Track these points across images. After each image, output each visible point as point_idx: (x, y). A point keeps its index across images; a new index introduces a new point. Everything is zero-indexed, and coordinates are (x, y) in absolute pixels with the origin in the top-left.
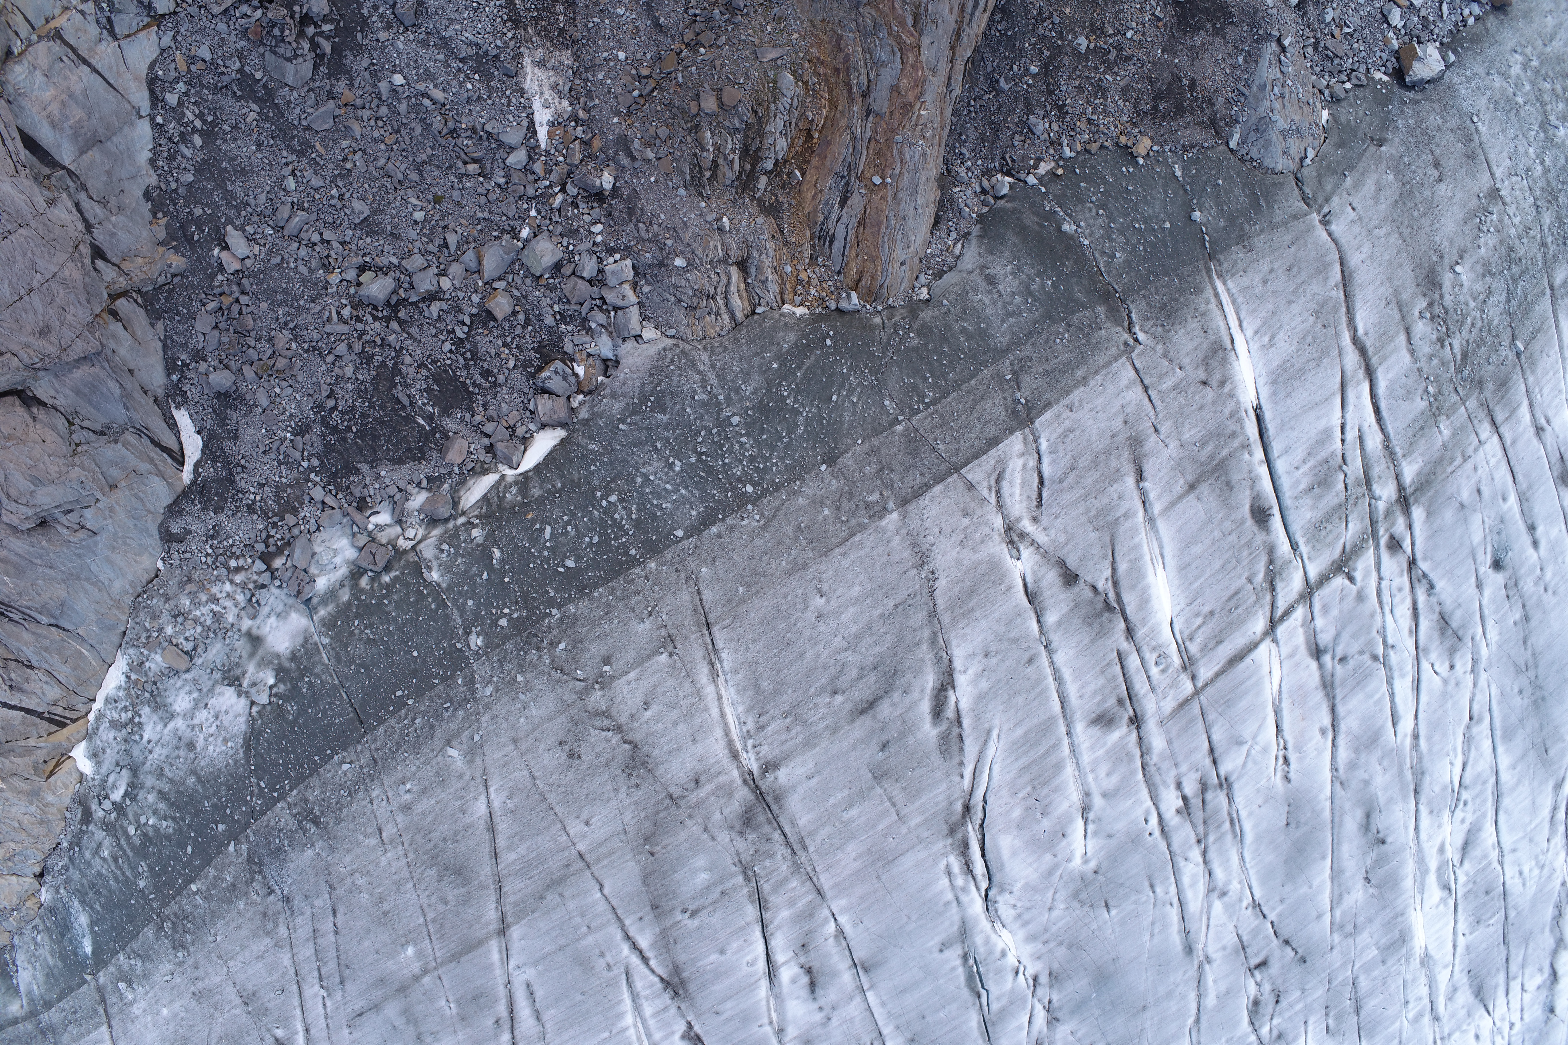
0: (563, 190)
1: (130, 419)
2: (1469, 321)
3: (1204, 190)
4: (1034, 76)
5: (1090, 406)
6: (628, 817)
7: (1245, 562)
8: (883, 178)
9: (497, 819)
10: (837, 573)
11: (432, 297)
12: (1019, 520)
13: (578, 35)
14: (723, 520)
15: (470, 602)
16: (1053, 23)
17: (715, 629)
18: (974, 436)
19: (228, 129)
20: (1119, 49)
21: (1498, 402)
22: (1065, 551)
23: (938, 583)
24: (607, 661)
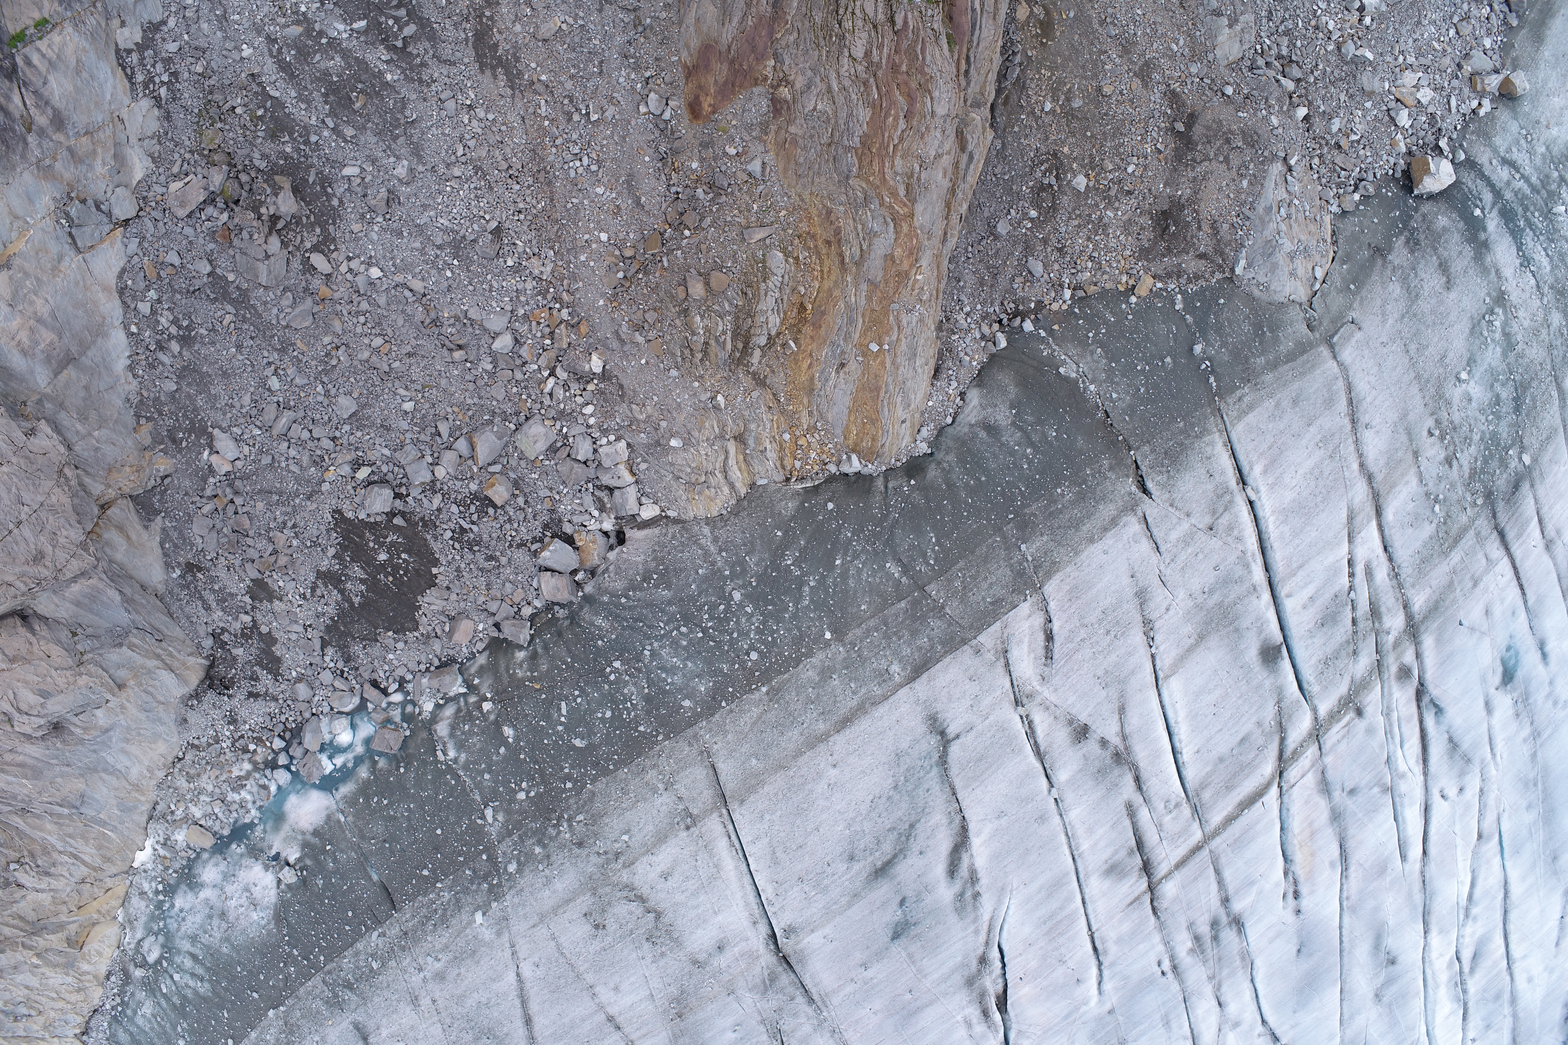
0: (552, 374)
1: (133, 622)
4: (1032, 220)
8: (881, 345)
13: (557, 216)
19: (205, 332)
20: (1120, 184)
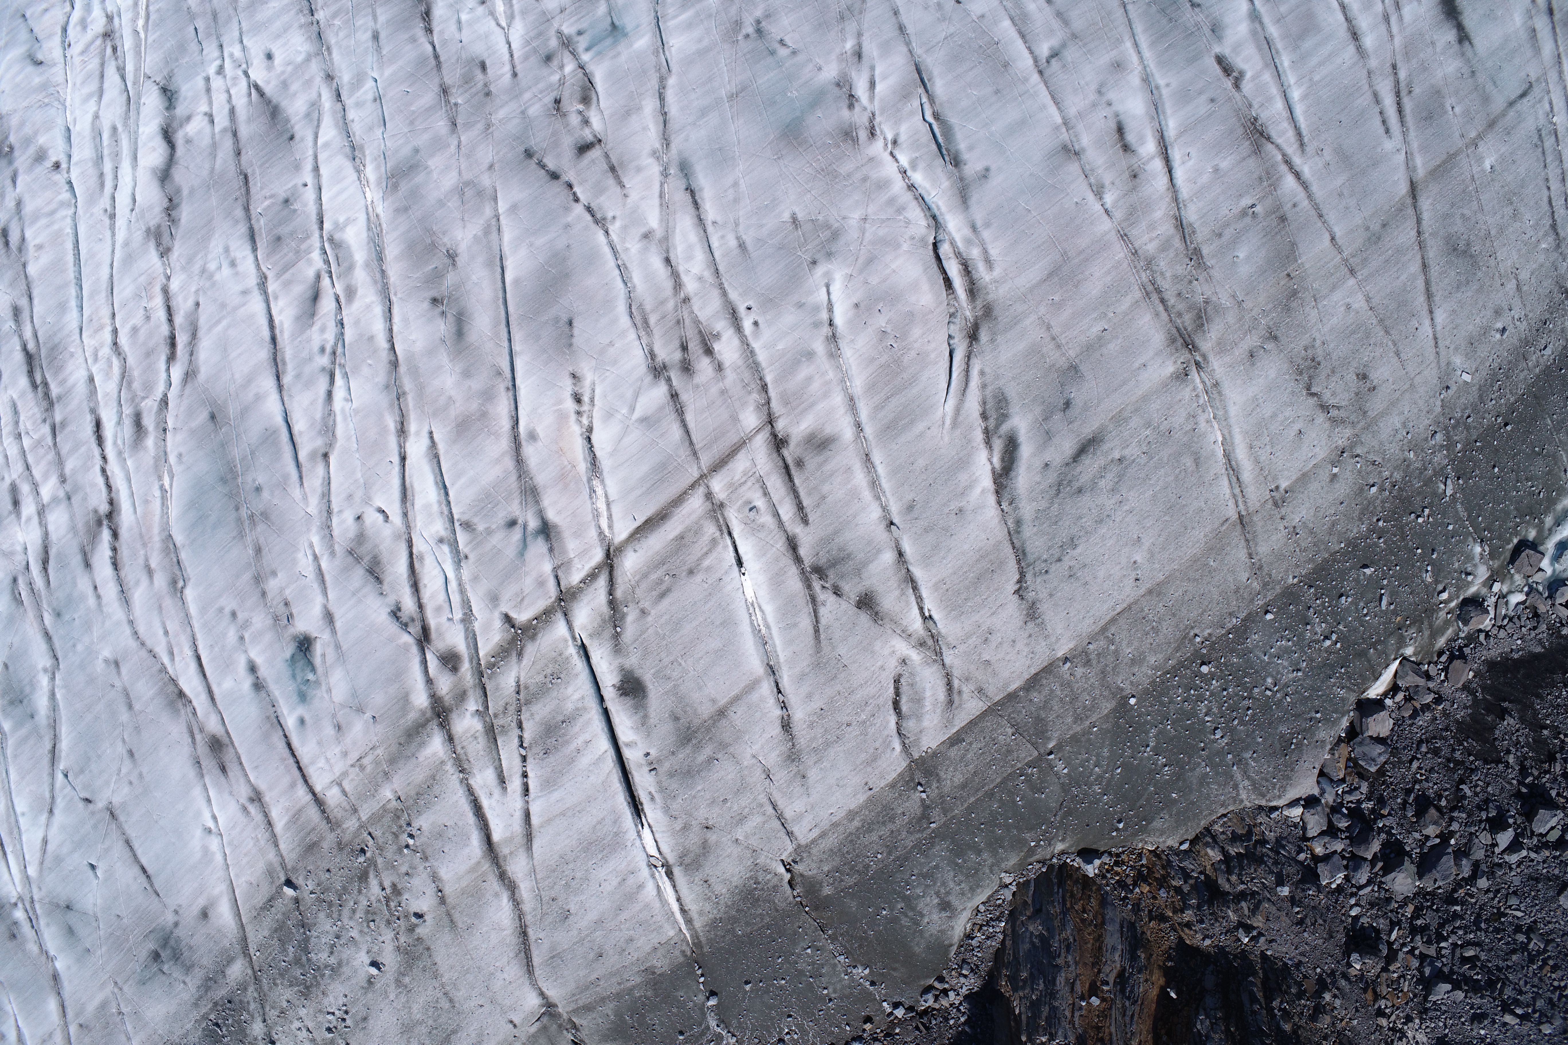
0: (1390, 944)
2: (358, 916)
5: (846, 791)
7: (650, 631)
9: (1425, 306)
12: (926, 662)
14: (1228, 632)
17: (1236, 518)
21: (315, 828)
22: (872, 633)
23: (1015, 587)
24: (1335, 478)
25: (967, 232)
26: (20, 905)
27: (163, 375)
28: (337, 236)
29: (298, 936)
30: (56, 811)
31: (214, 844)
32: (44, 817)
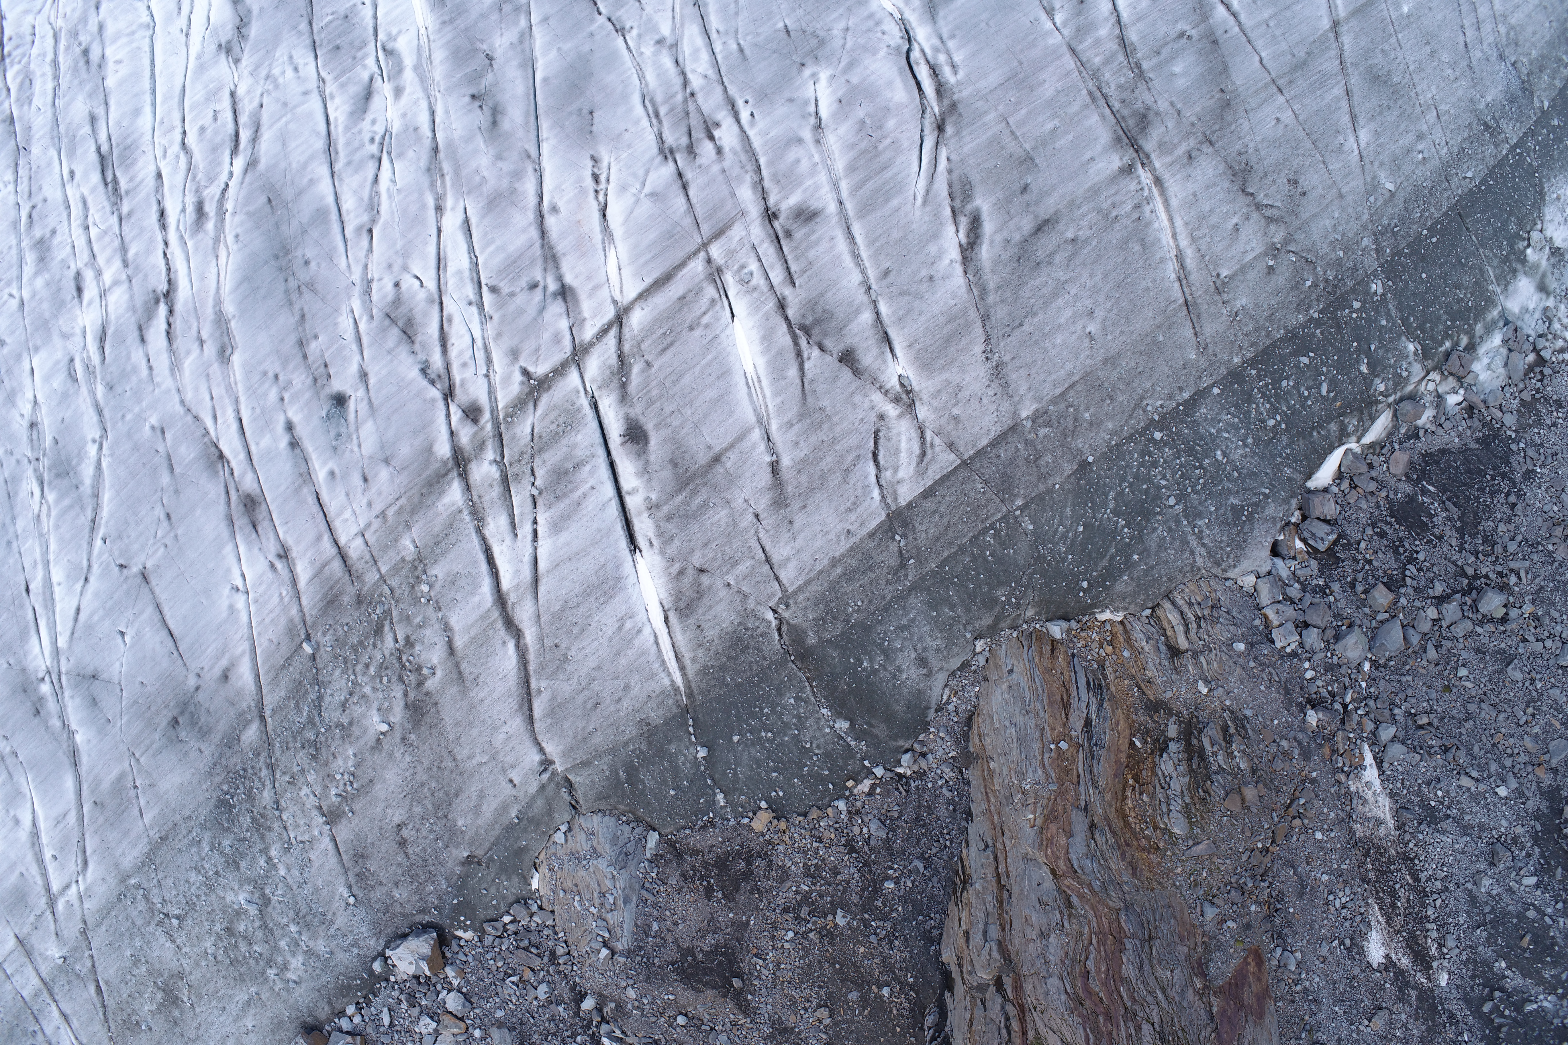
0: (1345, 706)
2: (372, 671)
3: (691, 782)
4: (888, 878)
5: (829, 537)
6: (1246, 126)
7: (655, 383)
8: (1058, 748)
9: (1350, 125)
10: (1077, 356)
11: (1440, 600)
12: (901, 416)
13: (1354, 852)
14: (1179, 405)
15: (1384, 323)
16: (876, 934)
17: (1181, 301)
18: (947, 499)
20: (798, 919)
21: (337, 582)
22: (854, 386)
23: (982, 348)
24: (1271, 269)
25: (936, 42)
26: (47, 679)
27: (226, 167)
28: (389, 46)
29: (312, 696)
30: (92, 579)
31: (240, 601)
32: (79, 586)
